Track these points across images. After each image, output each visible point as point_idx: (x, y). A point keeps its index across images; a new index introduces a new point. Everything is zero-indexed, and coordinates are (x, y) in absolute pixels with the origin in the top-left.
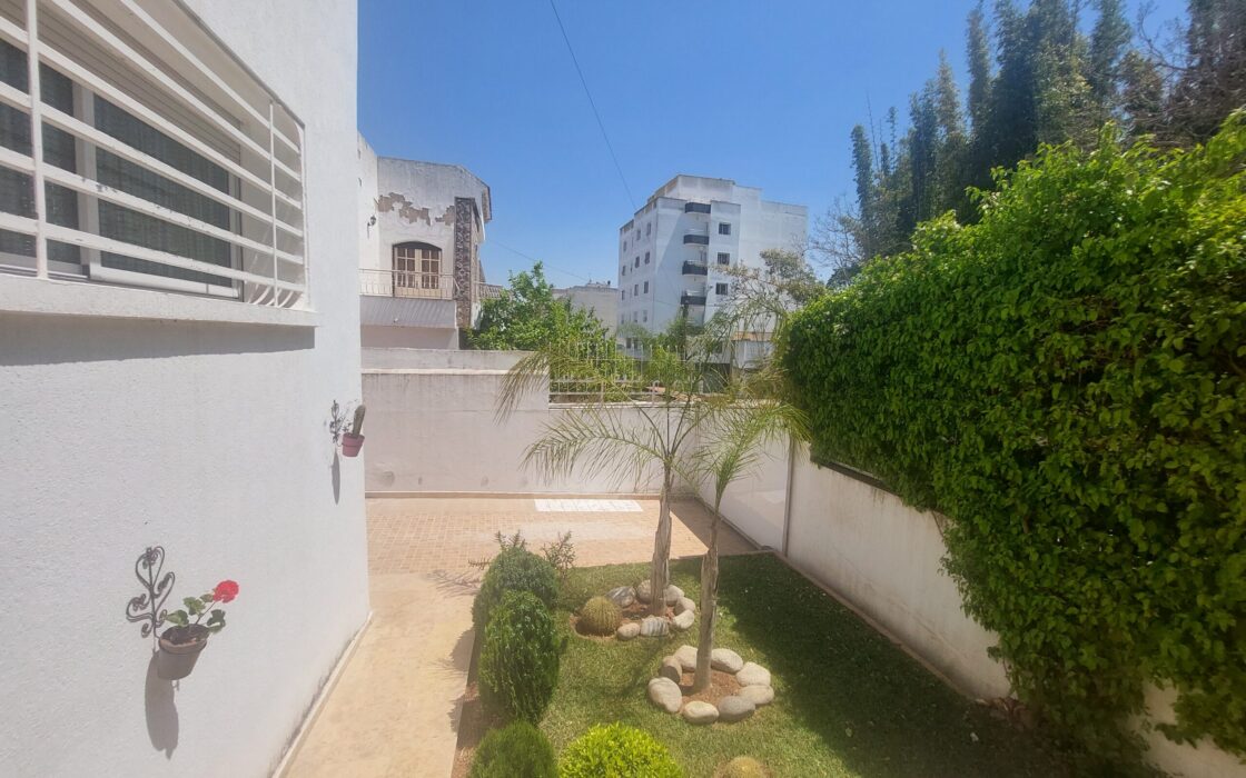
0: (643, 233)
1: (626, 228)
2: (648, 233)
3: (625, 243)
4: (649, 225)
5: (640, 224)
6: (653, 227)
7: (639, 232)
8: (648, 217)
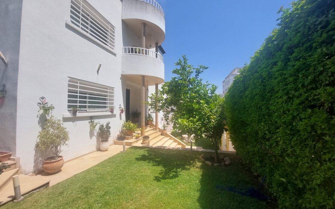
0: (227, 83)
1: (224, 81)
2: (228, 83)
3: (224, 85)
4: (228, 81)
5: (226, 81)
6: (229, 81)
7: (226, 83)
8: (228, 79)
